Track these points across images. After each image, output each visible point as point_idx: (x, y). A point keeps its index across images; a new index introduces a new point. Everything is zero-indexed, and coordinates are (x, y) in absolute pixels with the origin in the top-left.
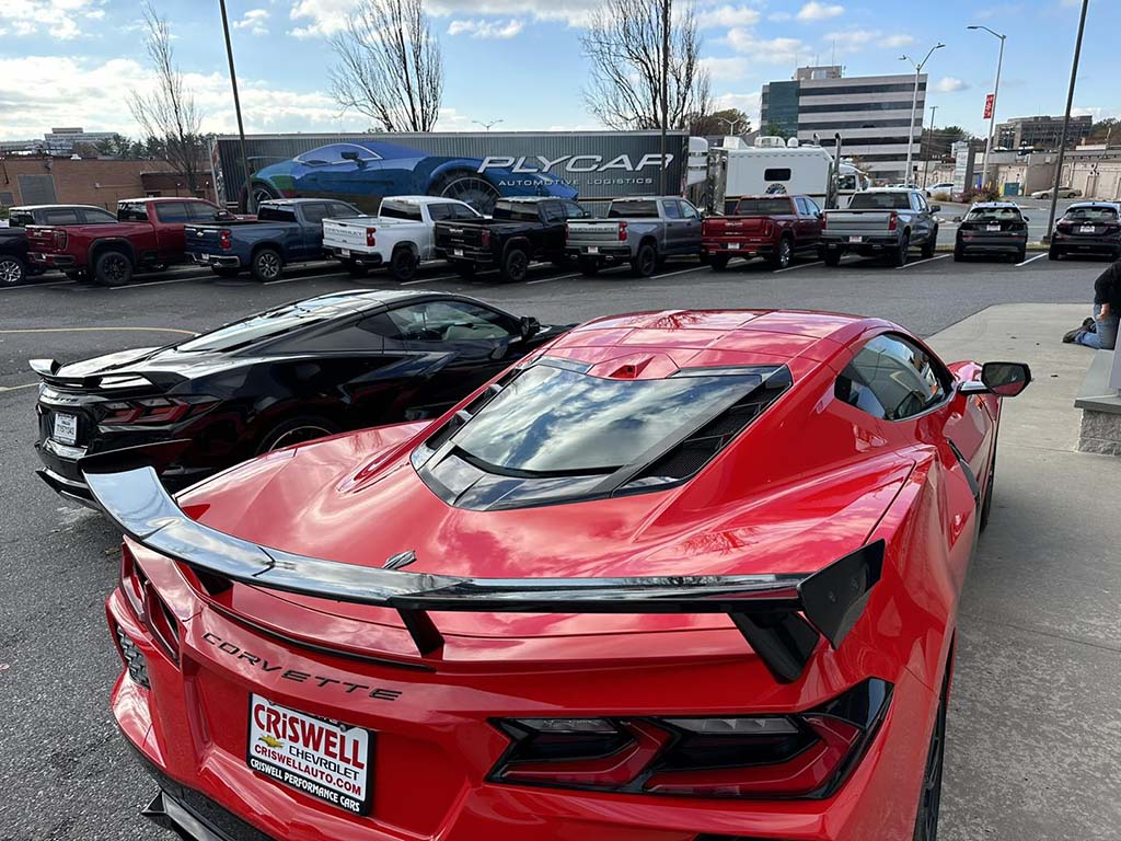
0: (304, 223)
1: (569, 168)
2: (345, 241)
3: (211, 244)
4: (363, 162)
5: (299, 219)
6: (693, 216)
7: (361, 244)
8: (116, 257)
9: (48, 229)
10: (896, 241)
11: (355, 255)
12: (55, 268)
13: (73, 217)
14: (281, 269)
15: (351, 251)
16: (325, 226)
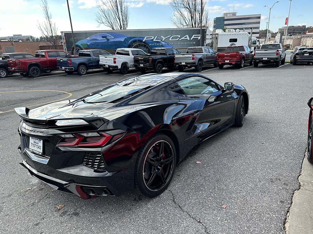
0: (93, 57)
1: (170, 39)
2: (106, 62)
3: (65, 64)
4: (108, 39)
5: (92, 56)
6: (212, 53)
7: (112, 63)
8: (36, 68)
9: (14, 60)
10: (278, 59)
11: (109, 66)
12: (17, 72)
13: (21, 56)
14: (86, 71)
15: (108, 65)
16: (100, 58)
